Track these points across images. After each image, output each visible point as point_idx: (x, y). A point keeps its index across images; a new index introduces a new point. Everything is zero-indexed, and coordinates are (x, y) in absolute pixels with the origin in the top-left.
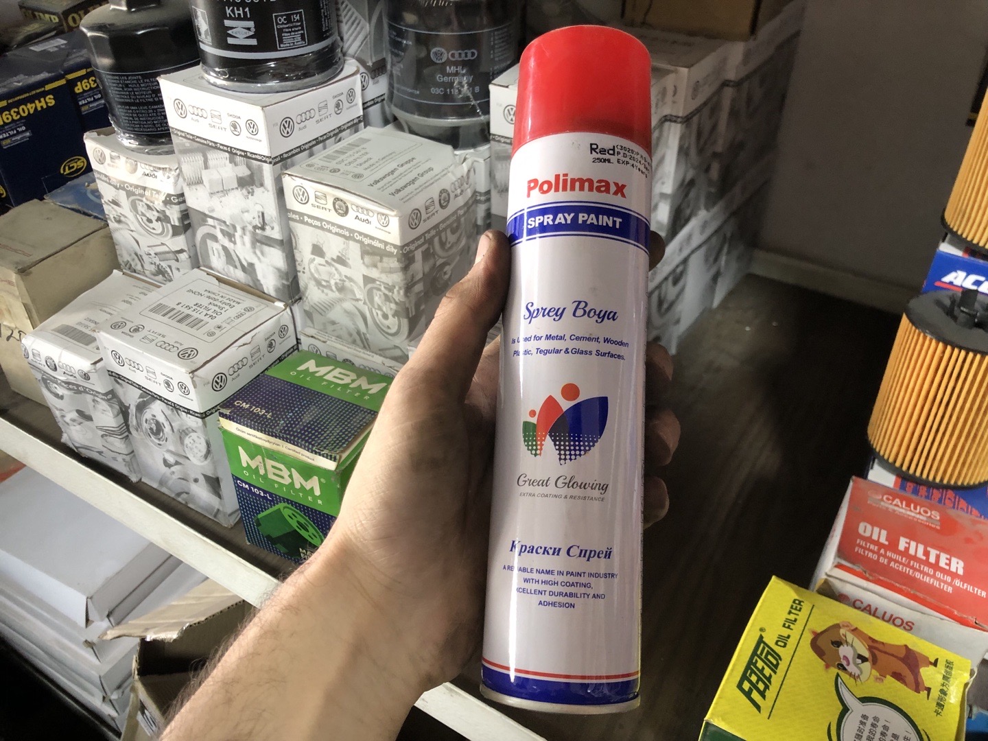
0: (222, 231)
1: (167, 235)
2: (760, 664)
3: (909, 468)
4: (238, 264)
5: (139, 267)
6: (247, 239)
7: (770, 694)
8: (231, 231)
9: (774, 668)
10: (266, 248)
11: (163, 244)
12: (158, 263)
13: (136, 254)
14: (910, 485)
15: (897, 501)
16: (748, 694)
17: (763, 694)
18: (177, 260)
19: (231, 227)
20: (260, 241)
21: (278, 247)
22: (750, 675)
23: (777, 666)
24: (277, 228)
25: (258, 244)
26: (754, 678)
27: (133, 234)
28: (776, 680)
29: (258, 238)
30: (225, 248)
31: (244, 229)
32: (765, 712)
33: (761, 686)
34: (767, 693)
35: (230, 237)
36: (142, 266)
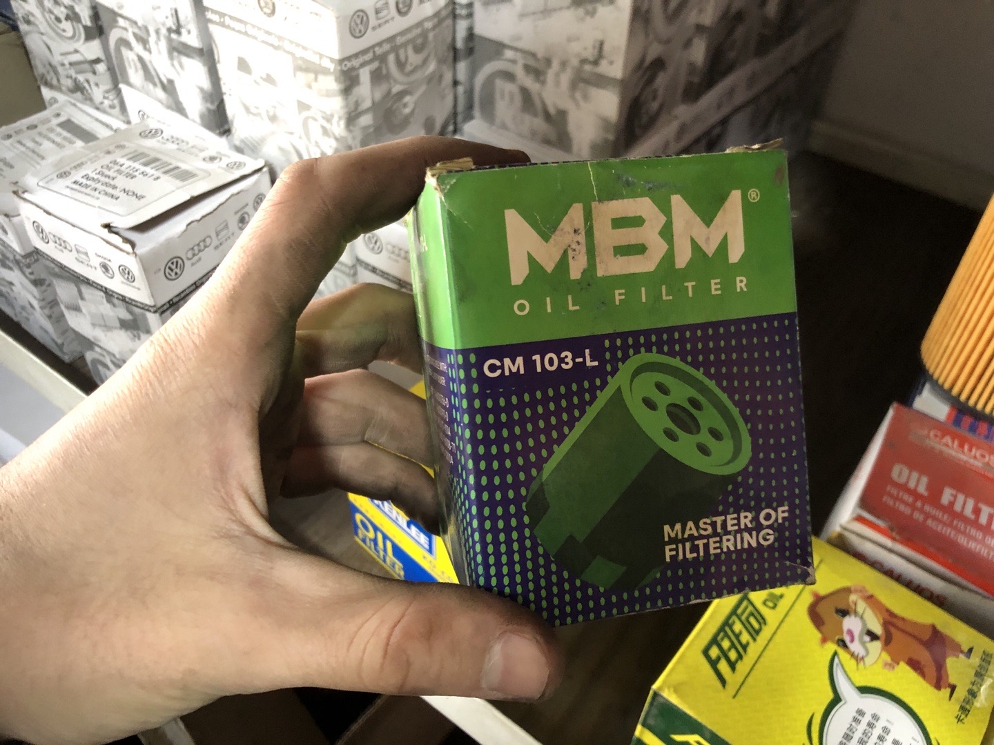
0: (135, 35)
1: (78, 40)
2: (738, 627)
3: (969, 398)
4: (156, 80)
5: (55, 82)
6: (163, 44)
7: (743, 667)
8: (144, 35)
9: (755, 633)
10: (184, 59)
11: (76, 51)
12: (74, 75)
13: (50, 64)
14: (967, 420)
15: (948, 439)
16: (714, 664)
17: (733, 666)
18: (94, 73)
19: (144, 31)
20: (179, 50)
21: (197, 58)
22: (722, 639)
23: (758, 632)
24: (194, 31)
25: (175, 54)
26: (726, 644)
27: (44, 38)
28: (754, 650)
29: (175, 44)
30: (141, 59)
31: (157, 32)
32: (731, 689)
33: (733, 655)
34: (739, 666)
35: (144, 42)
36: (58, 80)
